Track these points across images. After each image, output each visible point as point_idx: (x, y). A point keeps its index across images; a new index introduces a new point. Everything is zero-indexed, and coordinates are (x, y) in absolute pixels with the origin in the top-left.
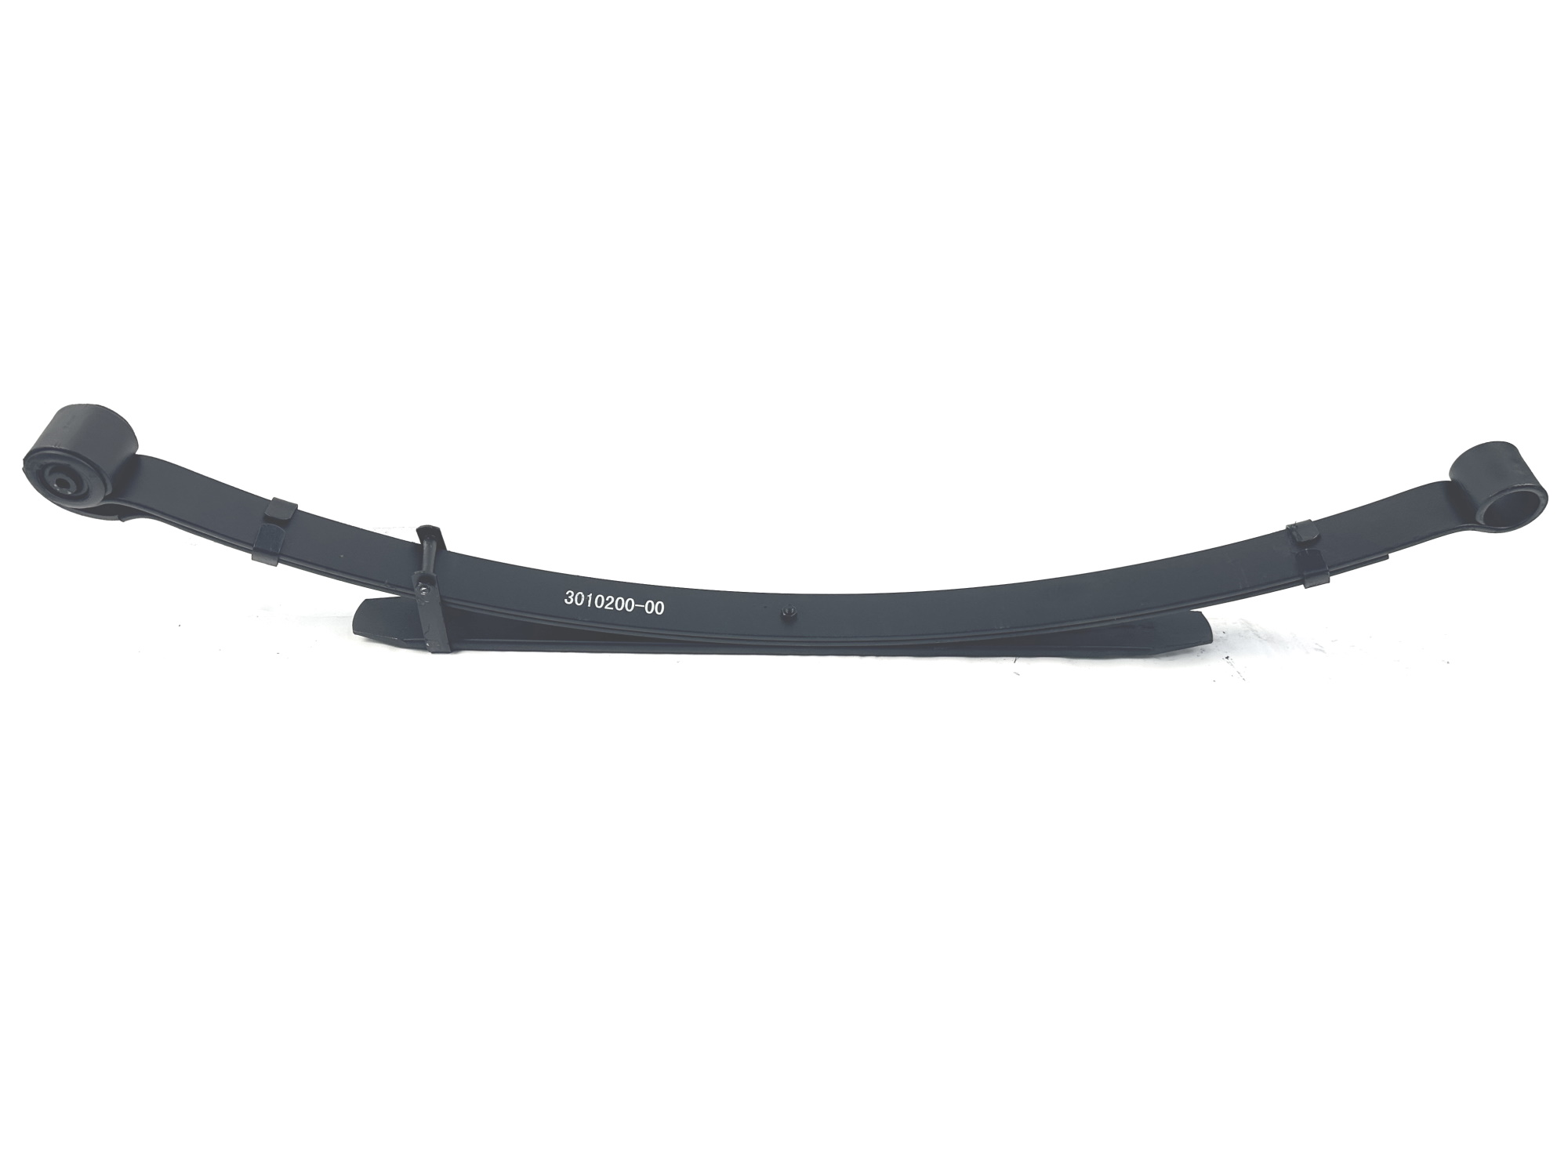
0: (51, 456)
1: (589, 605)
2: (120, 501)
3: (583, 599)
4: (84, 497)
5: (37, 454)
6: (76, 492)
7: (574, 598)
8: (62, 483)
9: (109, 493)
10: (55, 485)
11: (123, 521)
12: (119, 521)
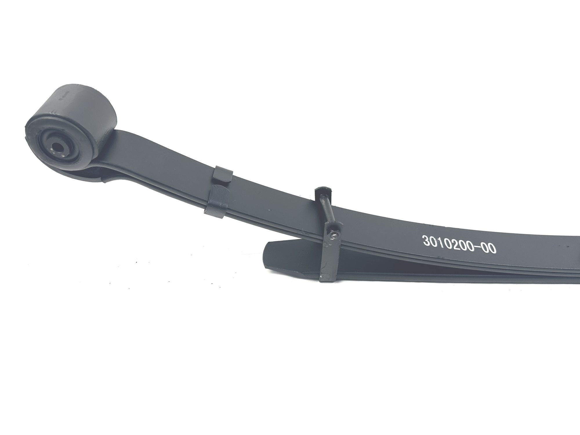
0: (48, 121)
1: (442, 247)
2: (104, 164)
3: (436, 242)
4: (75, 161)
5: (36, 120)
6: (69, 156)
7: (429, 240)
8: (58, 147)
9: (96, 156)
10: (52, 149)
11: (105, 183)
12: (102, 183)
